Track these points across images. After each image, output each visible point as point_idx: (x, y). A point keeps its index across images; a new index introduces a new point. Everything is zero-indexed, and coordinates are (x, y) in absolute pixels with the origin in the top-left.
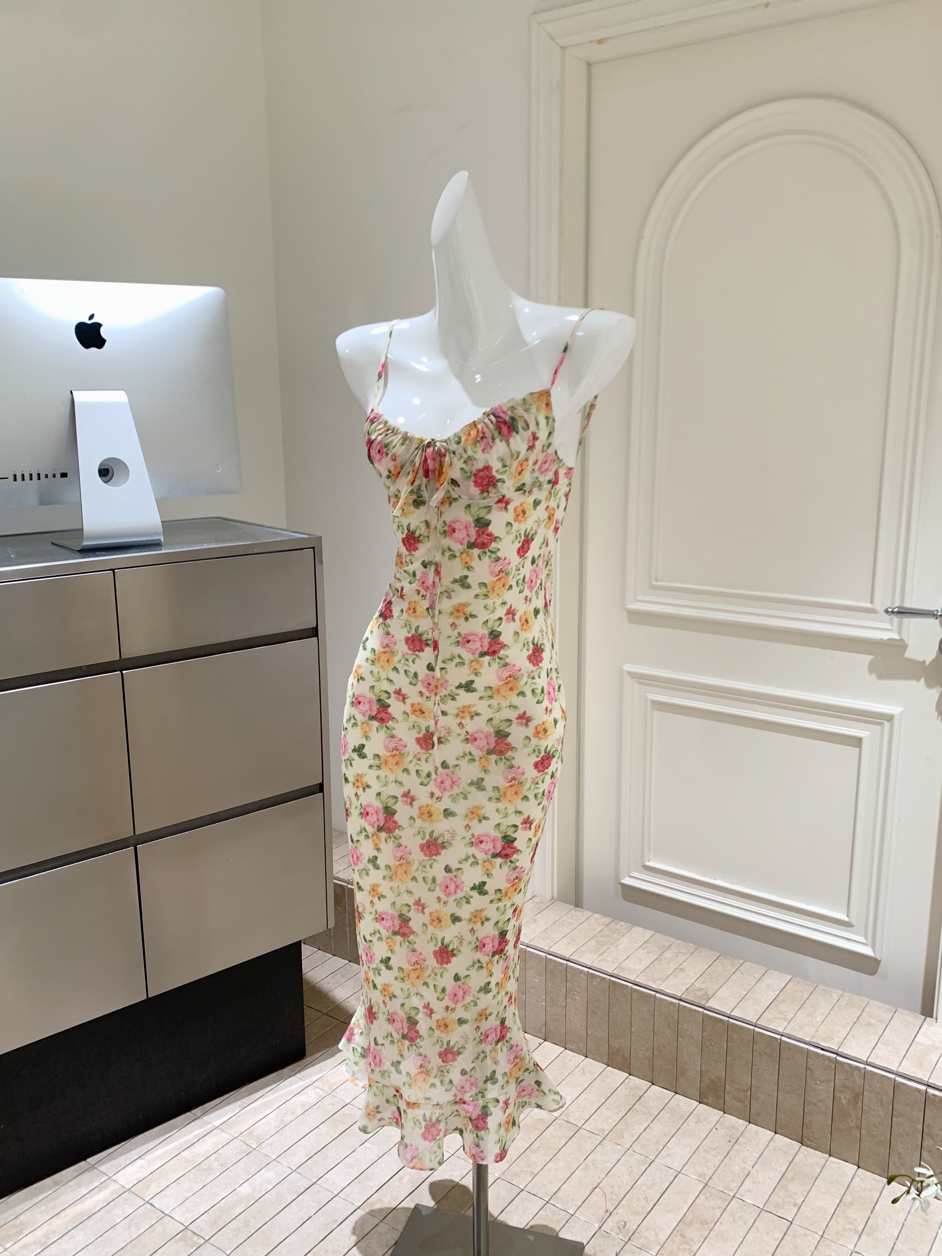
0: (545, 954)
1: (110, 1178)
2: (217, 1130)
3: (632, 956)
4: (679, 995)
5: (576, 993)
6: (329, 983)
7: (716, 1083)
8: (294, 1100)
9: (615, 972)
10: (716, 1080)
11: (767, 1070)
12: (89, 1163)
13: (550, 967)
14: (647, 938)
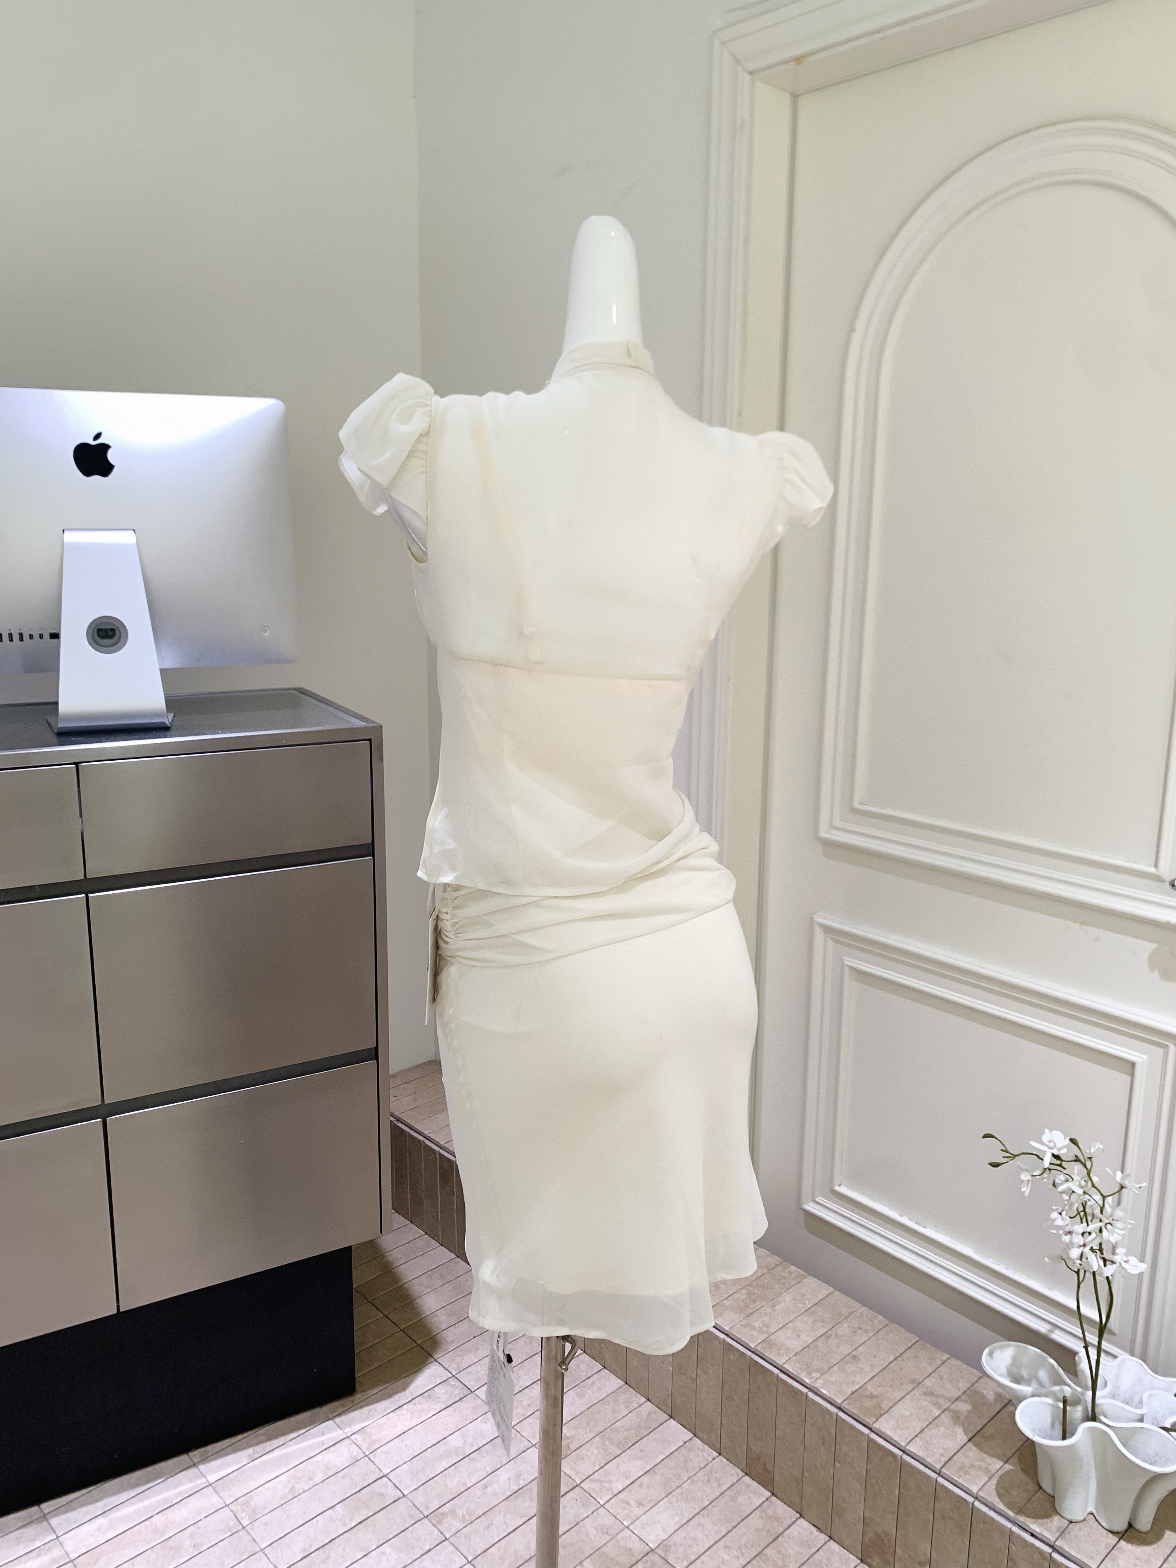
1: (57, 1537)
2: (210, 1487)
3: (790, 1324)
4: (839, 1401)
5: (708, 1364)
7: (883, 1540)
8: (319, 1457)
9: (759, 1349)
10: (883, 1536)
11: (953, 1543)
12: (42, 1511)
14: (821, 1297)
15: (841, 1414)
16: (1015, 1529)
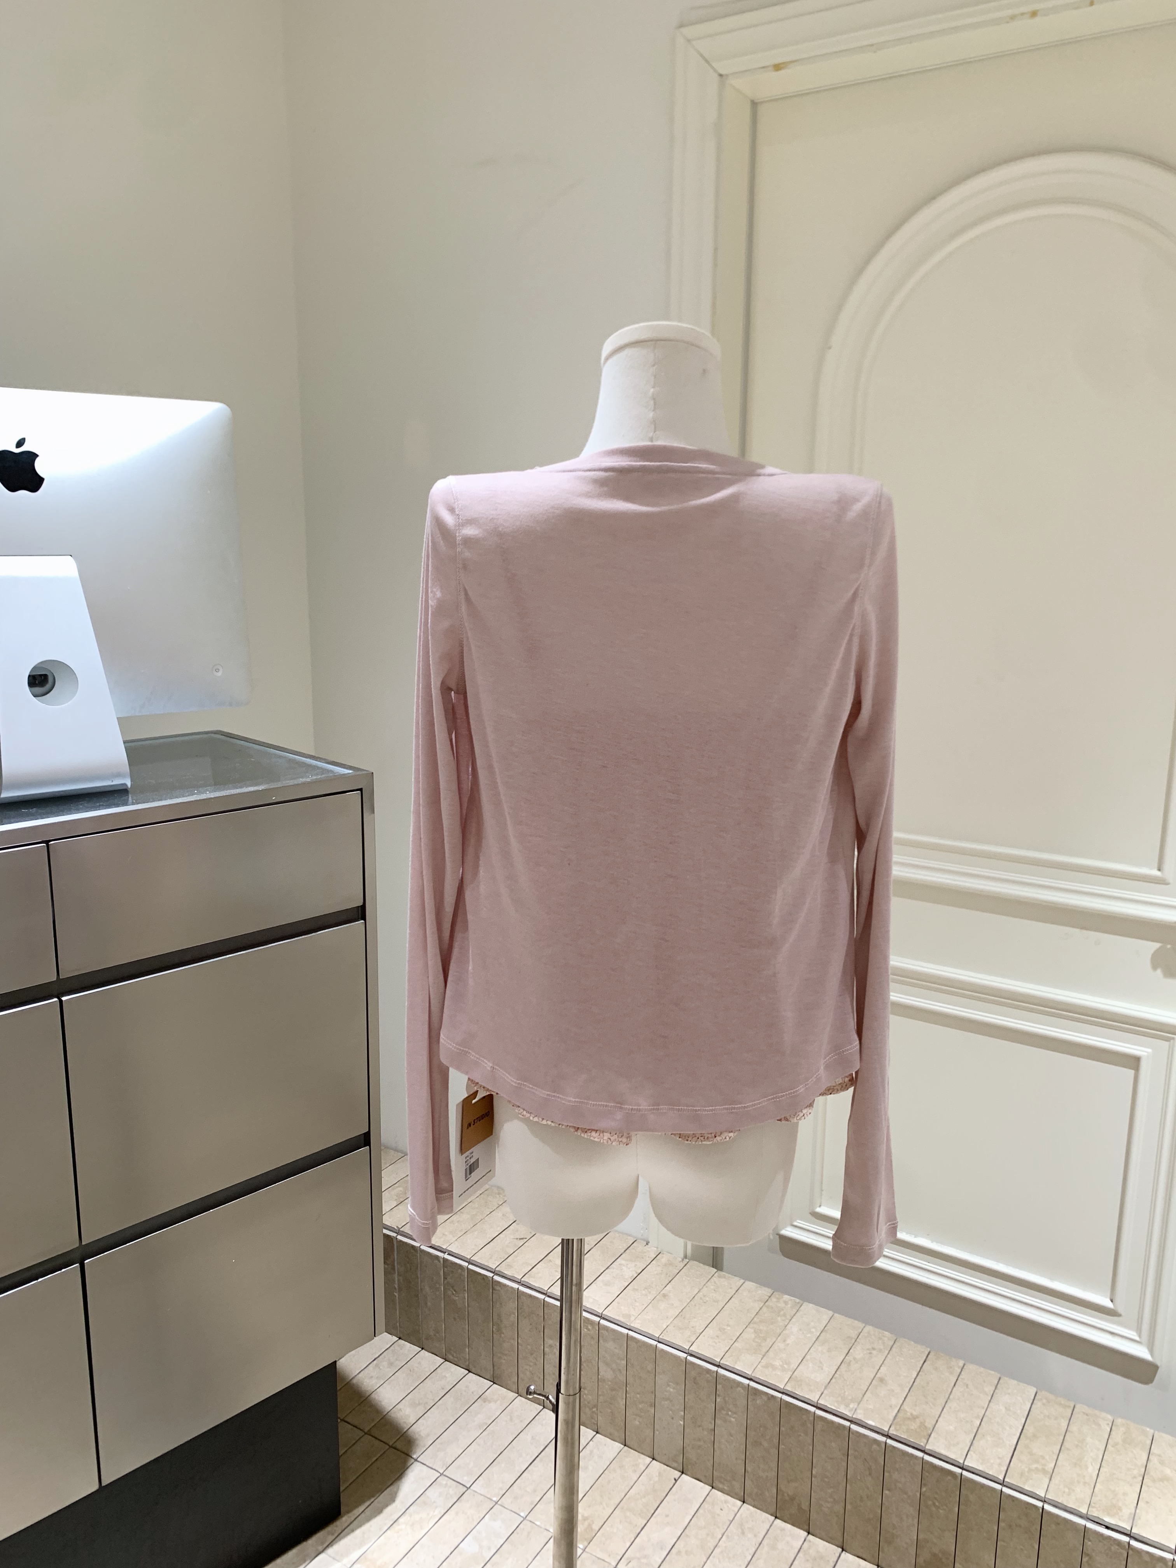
0: (686, 1355)
3: (808, 1357)
4: (886, 1429)
5: (730, 1413)
6: (372, 1377)
7: (941, 1558)
9: (789, 1388)
10: (940, 1555)
11: (1022, 1549)
13: (693, 1373)
14: (825, 1323)
15: (889, 1441)
16: (1090, 1525)
